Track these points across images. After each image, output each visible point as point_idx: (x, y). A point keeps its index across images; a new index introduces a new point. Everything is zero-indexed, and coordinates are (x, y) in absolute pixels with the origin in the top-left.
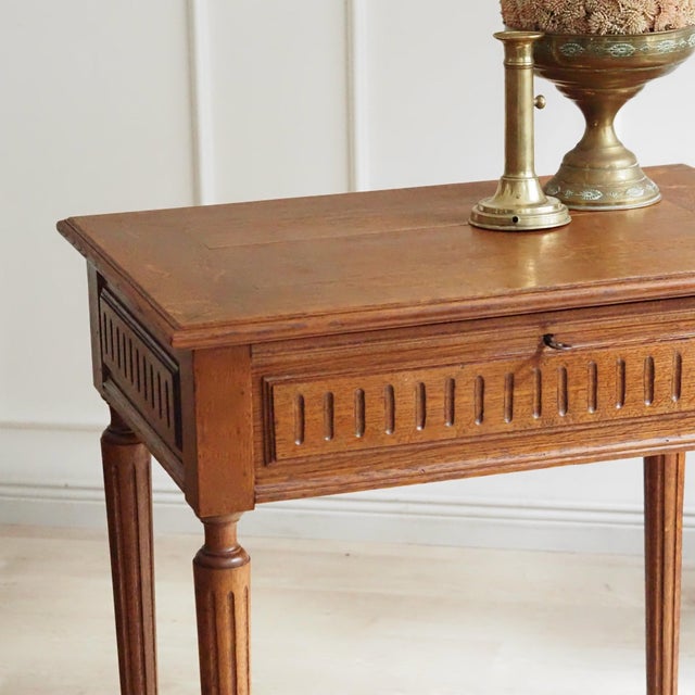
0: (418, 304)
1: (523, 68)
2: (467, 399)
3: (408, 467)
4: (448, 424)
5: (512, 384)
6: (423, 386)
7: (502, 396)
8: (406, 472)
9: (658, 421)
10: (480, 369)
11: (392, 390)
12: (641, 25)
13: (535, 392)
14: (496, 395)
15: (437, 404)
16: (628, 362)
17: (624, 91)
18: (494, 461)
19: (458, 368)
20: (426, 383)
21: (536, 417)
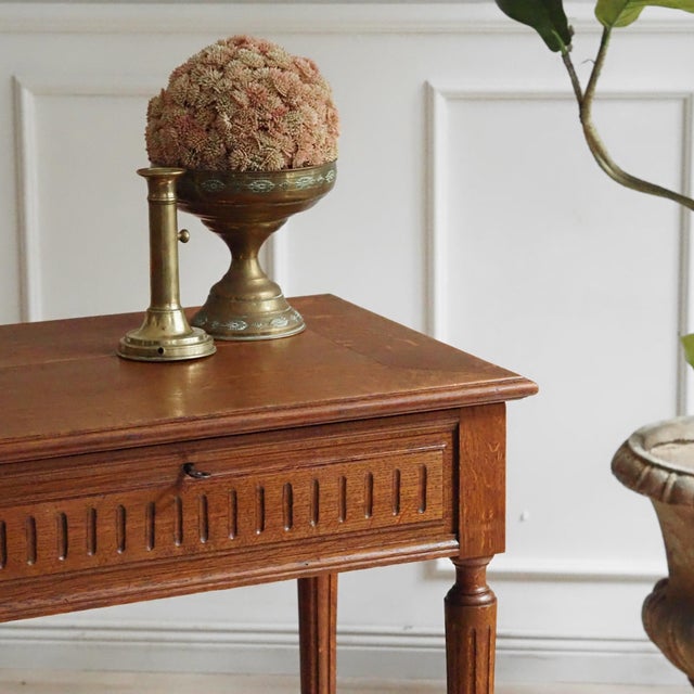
0: (59, 436)
1: (167, 203)
2: (108, 528)
3: (51, 596)
4: (90, 554)
5: (153, 512)
6: (64, 517)
7: (143, 524)
8: (49, 602)
9: (297, 545)
10: (121, 498)
11: (33, 521)
12: (280, 162)
13: (177, 520)
14: (138, 523)
15: (79, 533)
16: (266, 489)
17: (267, 225)
18: (136, 589)
19: (98, 498)
20: (67, 513)
21: (177, 544)
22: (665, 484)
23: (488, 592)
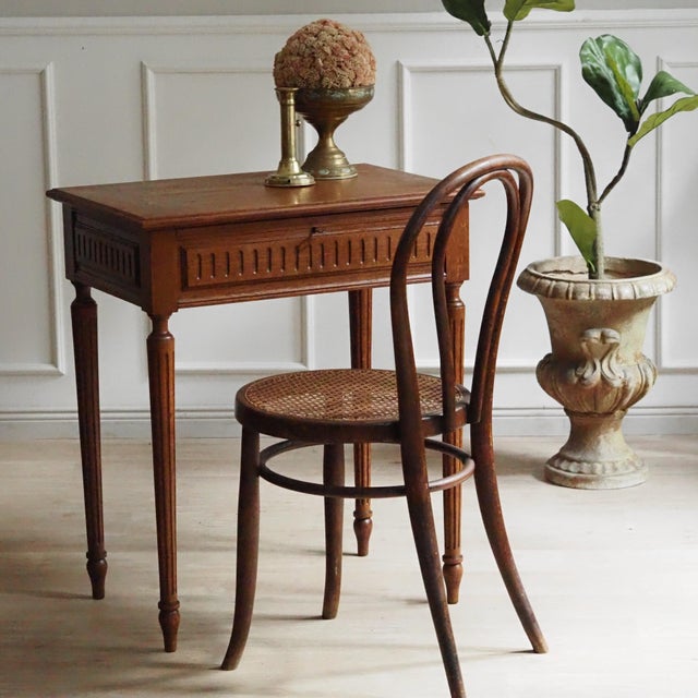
1: (290, 105)
2: (277, 259)
3: (250, 292)
4: (268, 271)
5: (297, 250)
7: (293, 257)
8: (249, 294)
9: (366, 272)
10: (283, 243)
11: (241, 253)
12: (348, 84)
13: (309, 256)
14: (290, 256)
15: (263, 260)
16: (352, 242)
17: (338, 119)
19: (272, 243)
20: (257, 250)
21: (309, 268)
22: (549, 287)
23: (460, 301)
